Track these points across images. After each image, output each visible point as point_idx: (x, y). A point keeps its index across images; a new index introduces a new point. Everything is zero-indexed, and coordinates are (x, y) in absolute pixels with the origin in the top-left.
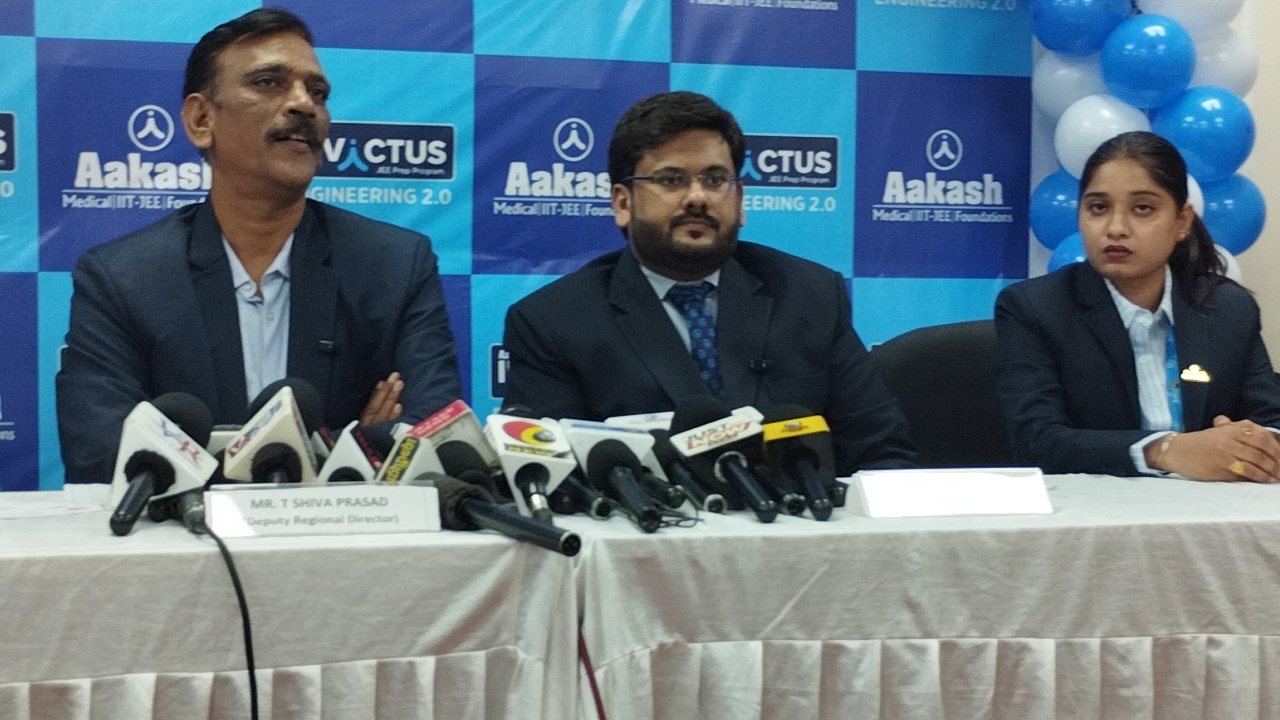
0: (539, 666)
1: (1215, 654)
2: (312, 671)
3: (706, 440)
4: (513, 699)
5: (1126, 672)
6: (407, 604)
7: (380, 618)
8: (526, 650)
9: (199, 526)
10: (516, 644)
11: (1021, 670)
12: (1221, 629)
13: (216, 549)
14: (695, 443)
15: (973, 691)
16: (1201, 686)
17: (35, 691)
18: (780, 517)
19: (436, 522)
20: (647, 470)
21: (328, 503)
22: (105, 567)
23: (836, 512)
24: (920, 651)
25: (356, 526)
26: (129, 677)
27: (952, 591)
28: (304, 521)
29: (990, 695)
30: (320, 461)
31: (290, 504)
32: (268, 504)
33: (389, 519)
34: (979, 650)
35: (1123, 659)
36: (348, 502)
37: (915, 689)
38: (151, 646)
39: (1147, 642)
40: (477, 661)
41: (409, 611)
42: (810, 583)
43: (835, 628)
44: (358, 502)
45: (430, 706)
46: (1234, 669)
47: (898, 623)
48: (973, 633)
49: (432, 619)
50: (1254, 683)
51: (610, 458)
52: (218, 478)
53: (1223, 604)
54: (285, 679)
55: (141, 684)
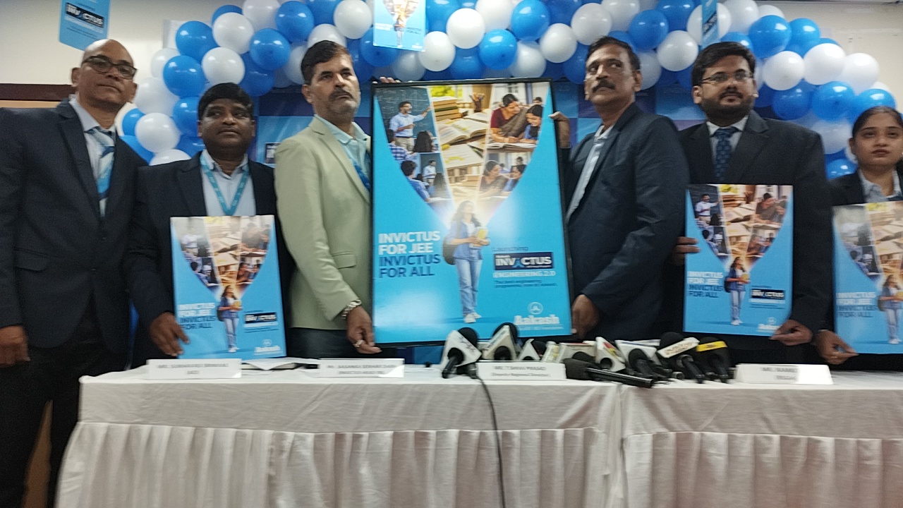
0: (605, 435)
2: (516, 432)
3: (674, 351)
4: (594, 447)
6: (552, 408)
7: (542, 413)
8: (598, 429)
9: (474, 376)
10: (594, 426)
11: (818, 450)
13: (480, 384)
14: (669, 352)
15: (795, 458)
17: (416, 433)
18: (705, 381)
19: (565, 377)
20: (652, 362)
21: (522, 368)
22: (440, 389)
23: (731, 381)
24: (771, 439)
25: (534, 377)
26: (449, 430)
27: (785, 414)
28: (514, 375)
29: (804, 460)
30: (518, 354)
31: (508, 368)
32: (501, 368)
34: (798, 440)
35: (867, 448)
36: (530, 368)
37: (767, 456)
38: (457, 419)
39: (878, 441)
40: (579, 432)
41: (552, 410)
42: (720, 409)
43: (732, 428)
44: (533, 368)
45: (561, 449)
47: (760, 427)
48: (795, 433)
49: (561, 414)
51: (636, 356)
52: (481, 358)
54: (505, 435)
55: (453, 433)
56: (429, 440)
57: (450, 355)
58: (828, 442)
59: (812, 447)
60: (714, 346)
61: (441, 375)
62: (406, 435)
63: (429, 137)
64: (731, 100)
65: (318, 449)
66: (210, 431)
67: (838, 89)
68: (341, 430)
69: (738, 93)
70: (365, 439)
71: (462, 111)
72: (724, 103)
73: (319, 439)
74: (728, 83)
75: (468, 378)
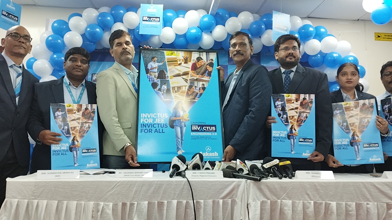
0: (240, 202)
1: (368, 206)
2: (202, 201)
3: (269, 165)
4: (235, 208)
5: (350, 209)
6: (218, 190)
7: (213, 193)
8: (238, 199)
9: (184, 176)
10: (236, 198)
11: (330, 207)
12: (369, 201)
13: (187, 180)
14: (267, 166)
15: (320, 211)
16: (366, 212)
17: (158, 202)
18: (283, 178)
19: (223, 176)
20: (260, 170)
21: (205, 173)
22: (169, 182)
23: (293, 178)
24: (310, 203)
25: (210, 177)
26: (173, 201)
27: (316, 192)
28: (201, 176)
29: (324, 212)
30: (203, 167)
31: (199, 173)
32: (196, 173)
33: (215, 176)
34: (321, 203)
35: (350, 206)
36: (208, 173)
37: (309, 210)
38: (176, 196)
39: (354, 203)
40: (229, 201)
41: (218, 191)
42: (289, 190)
43: (294, 198)
44: (210, 173)
45: (222, 208)
46: (372, 209)
47: (306, 198)
48: (320, 200)
49: (222, 193)
50: (376, 212)
51: (253, 167)
52: (187, 169)
53: (369, 196)
54: (197, 202)
55: (175, 202)
56: (164, 205)
57: (173, 168)
58: (334, 204)
59: (327, 206)
60: (286, 163)
61: (169, 176)
62: (154, 203)
63: (165, 73)
64: (290, 59)
65: (114, 210)
66: (65, 202)
67: (335, 55)
68: (125, 201)
69: (293, 56)
70: (135, 205)
71: (179, 62)
72: (288, 59)
73: (115, 206)
74: (290, 51)
75: (181, 177)
